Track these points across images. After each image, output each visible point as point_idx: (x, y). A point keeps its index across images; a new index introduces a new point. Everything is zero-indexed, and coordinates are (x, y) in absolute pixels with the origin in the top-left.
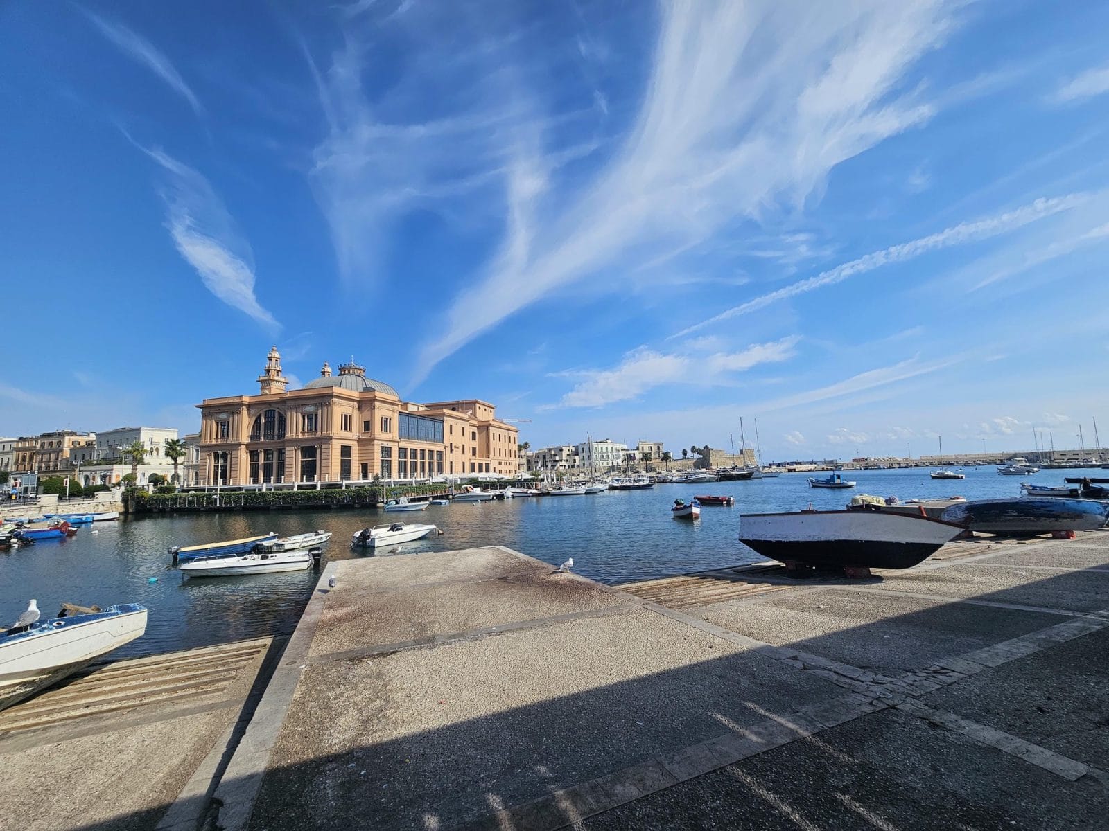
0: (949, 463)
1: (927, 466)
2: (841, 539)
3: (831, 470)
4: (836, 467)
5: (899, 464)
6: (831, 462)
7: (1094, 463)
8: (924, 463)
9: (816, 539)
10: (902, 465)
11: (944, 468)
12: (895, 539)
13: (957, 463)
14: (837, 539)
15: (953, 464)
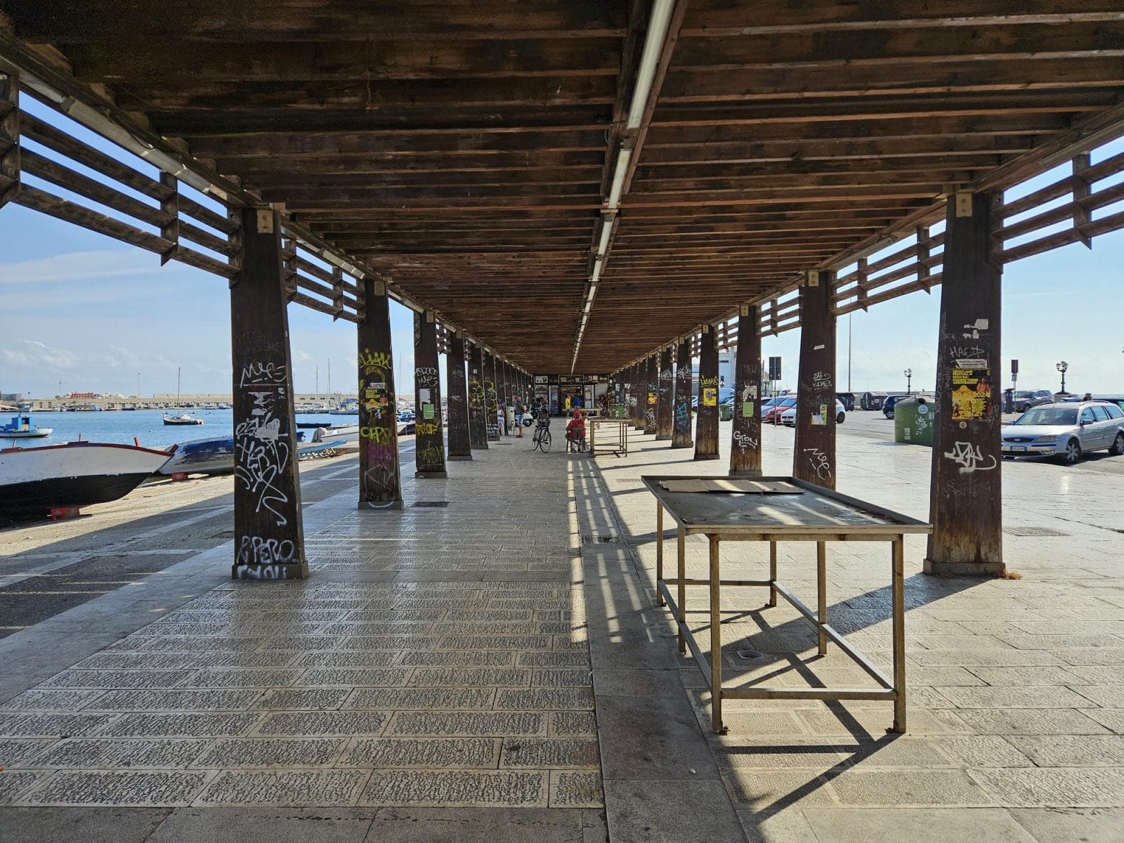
0: (189, 406)
1: (161, 408)
2: (50, 477)
3: (12, 411)
4: (20, 406)
5: (124, 404)
6: (11, 398)
7: (325, 408)
8: (157, 404)
9: (19, 481)
10: (127, 407)
11: (181, 410)
12: (108, 472)
13: (198, 405)
14: (45, 478)
15: (192, 406)
